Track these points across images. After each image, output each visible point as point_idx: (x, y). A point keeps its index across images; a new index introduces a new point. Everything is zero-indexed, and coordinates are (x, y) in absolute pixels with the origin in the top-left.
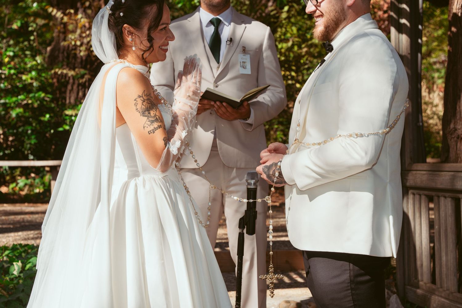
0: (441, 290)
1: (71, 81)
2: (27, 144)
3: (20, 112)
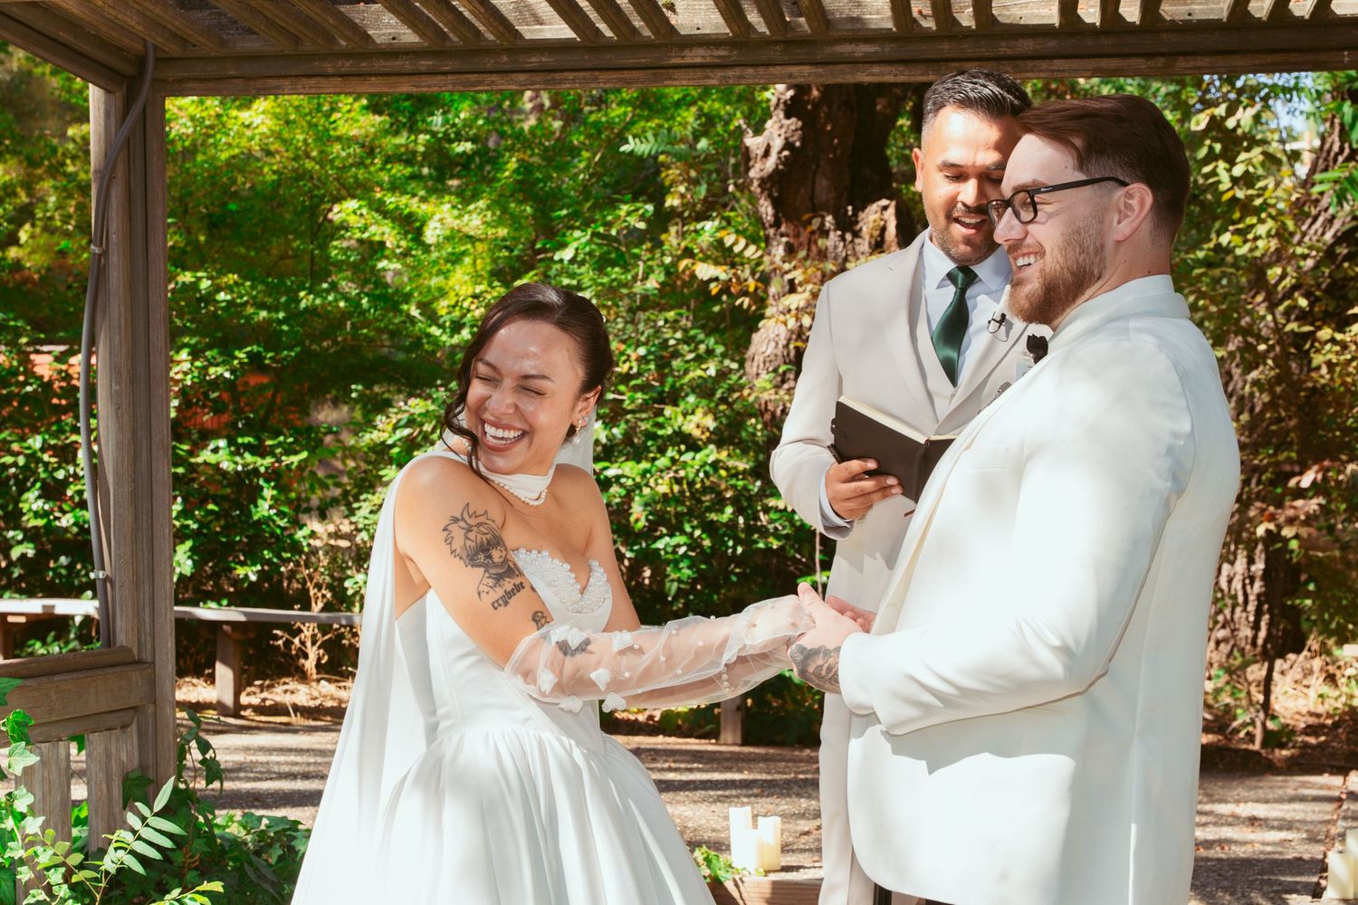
2: (673, 581)
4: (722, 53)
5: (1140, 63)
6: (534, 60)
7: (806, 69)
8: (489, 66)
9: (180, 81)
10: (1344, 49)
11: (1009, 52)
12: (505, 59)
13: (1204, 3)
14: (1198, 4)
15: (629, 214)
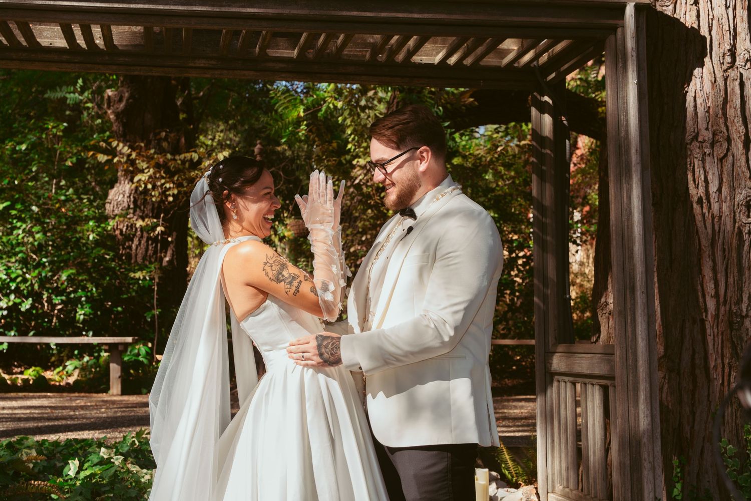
0: (588, 497)
1: (139, 233)
2: (81, 315)
3: (72, 274)
4: (213, 62)
5: (398, 80)
10: (481, 80)
13: (427, 56)
14: (424, 56)
15: (53, 127)
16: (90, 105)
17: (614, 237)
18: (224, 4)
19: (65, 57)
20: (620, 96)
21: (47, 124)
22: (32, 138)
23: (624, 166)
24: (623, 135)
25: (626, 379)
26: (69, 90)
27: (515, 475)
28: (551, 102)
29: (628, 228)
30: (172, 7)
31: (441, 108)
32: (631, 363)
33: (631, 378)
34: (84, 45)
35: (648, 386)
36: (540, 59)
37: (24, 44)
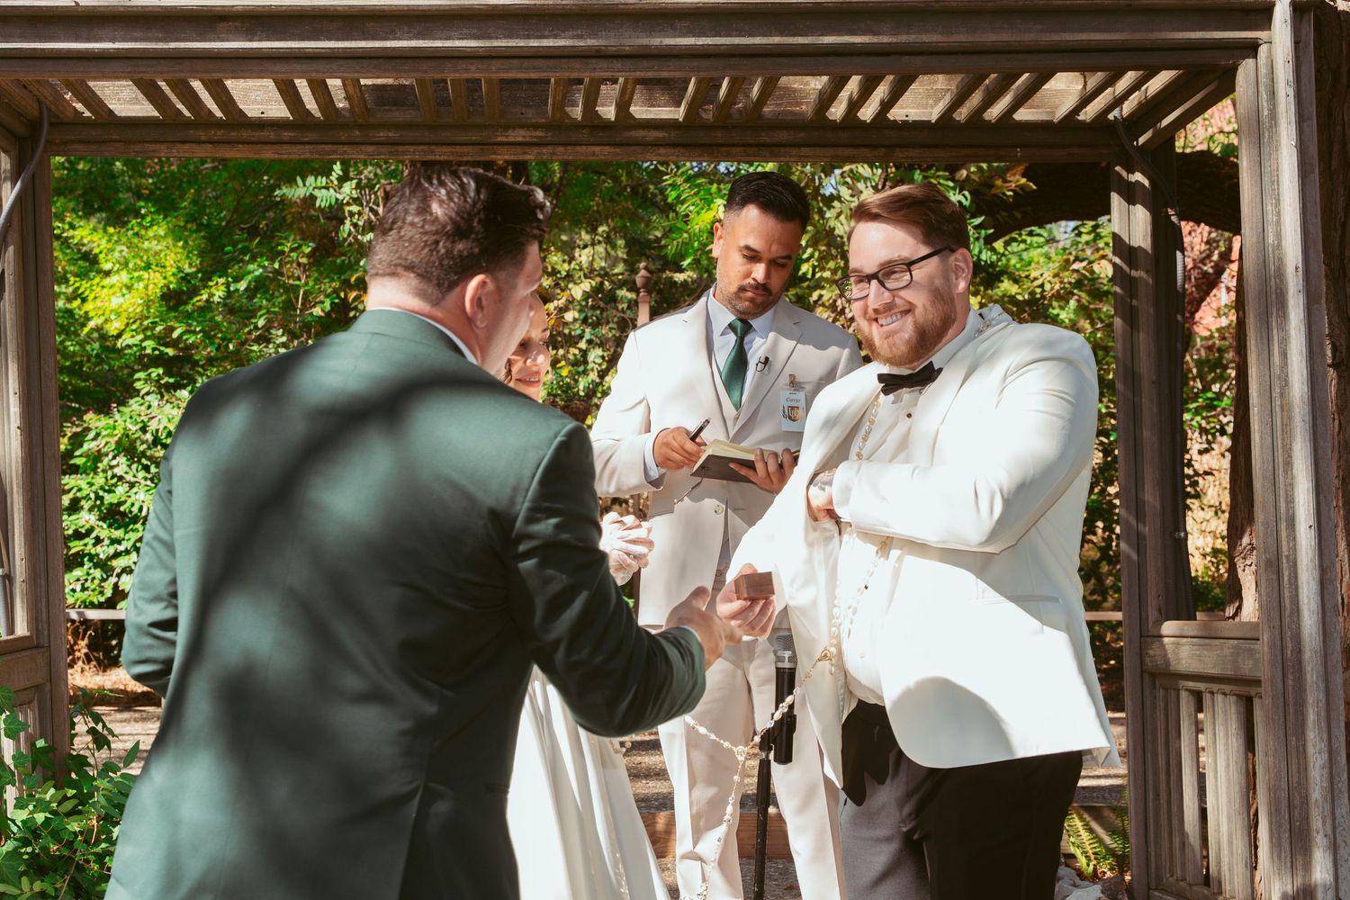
0: (1220, 898)
4: (539, 134)
5: (867, 152)
6: (382, 134)
7: (606, 149)
8: (343, 139)
9: (66, 143)
10: (1019, 146)
11: (768, 140)
12: (357, 133)
13: (917, 108)
14: (913, 108)
15: (292, 250)
16: (355, 208)
17: (1256, 427)
18: (547, 33)
19: (287, 135)
20: (1266, 170)
21: (282, 244)
22: (255, 270)
23: (1274, 296)
24: (1271, 241)
25: (1281, 686)
26: (319, 185)
27: (1093, 857)
28: (1146, 183)
29: (1282, 411)
30: (458, 43)
31: (966, 193)
32: (1289, 656)
33: (1290, 682)
34: (318, 114)
35: (1322, 697)
36: (1124, 106)
37: (219, 114)
